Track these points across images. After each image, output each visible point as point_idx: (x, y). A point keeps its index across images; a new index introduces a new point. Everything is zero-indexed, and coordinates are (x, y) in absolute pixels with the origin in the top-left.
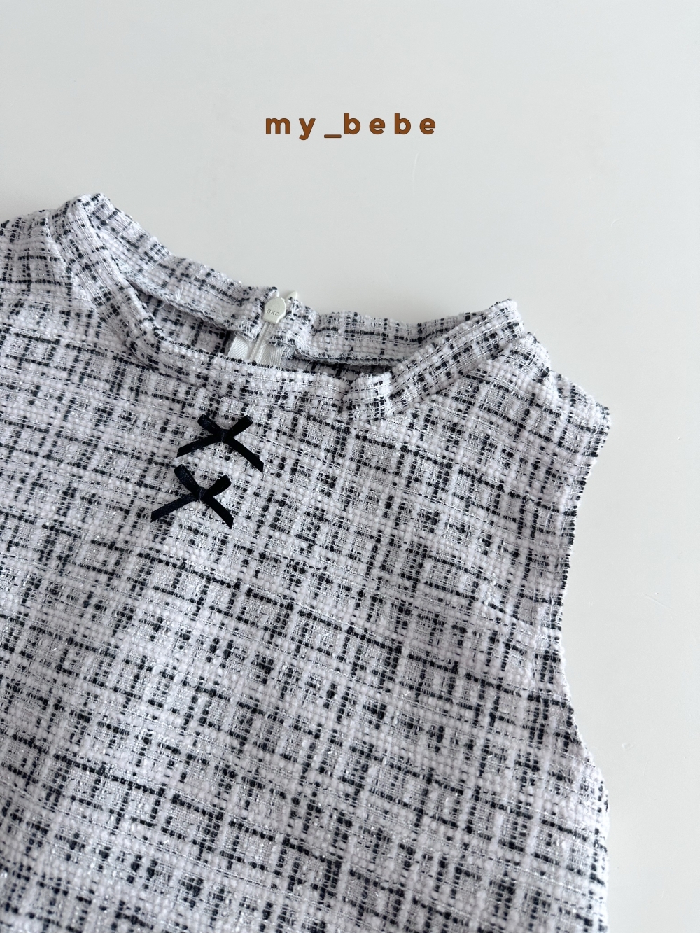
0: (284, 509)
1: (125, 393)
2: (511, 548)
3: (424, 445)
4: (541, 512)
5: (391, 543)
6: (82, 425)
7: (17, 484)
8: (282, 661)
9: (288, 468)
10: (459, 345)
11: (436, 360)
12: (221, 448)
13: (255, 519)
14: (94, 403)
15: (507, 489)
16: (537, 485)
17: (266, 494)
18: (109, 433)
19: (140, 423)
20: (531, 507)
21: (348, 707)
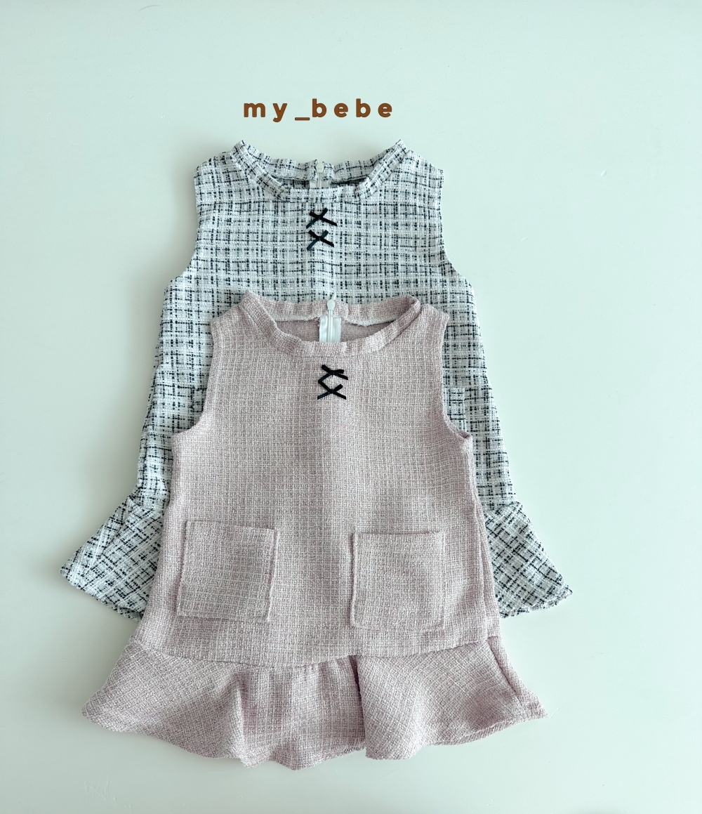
0: (347, 236)
1: (280, 213)
2: (423, 225)
3: (386, 200)
4: (430, 210)
5: (385, 236)
6: (269, 227)
7: (256, 252)
8: (363, 281)
9: (344, 223)
10: (388, 161)
11: (382, 169)
12: (320, 221)
13: (339, 243)
14: (271, 219)
15: (418, 205)
16: (426, 202)
17: (339, 233)
18: (280, 229)
19: (289, 222)
20: (427, 209)
21: (388, 285)
